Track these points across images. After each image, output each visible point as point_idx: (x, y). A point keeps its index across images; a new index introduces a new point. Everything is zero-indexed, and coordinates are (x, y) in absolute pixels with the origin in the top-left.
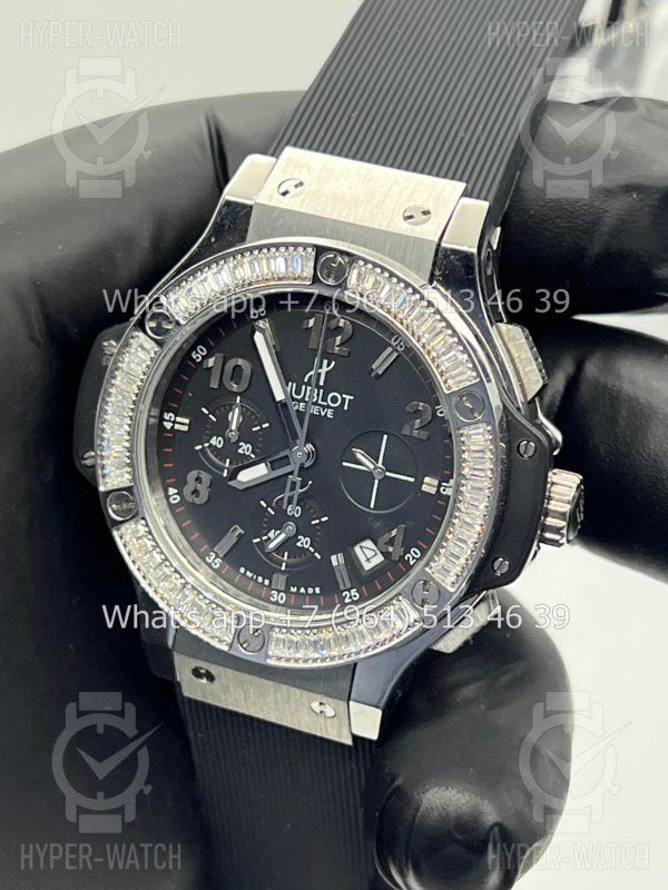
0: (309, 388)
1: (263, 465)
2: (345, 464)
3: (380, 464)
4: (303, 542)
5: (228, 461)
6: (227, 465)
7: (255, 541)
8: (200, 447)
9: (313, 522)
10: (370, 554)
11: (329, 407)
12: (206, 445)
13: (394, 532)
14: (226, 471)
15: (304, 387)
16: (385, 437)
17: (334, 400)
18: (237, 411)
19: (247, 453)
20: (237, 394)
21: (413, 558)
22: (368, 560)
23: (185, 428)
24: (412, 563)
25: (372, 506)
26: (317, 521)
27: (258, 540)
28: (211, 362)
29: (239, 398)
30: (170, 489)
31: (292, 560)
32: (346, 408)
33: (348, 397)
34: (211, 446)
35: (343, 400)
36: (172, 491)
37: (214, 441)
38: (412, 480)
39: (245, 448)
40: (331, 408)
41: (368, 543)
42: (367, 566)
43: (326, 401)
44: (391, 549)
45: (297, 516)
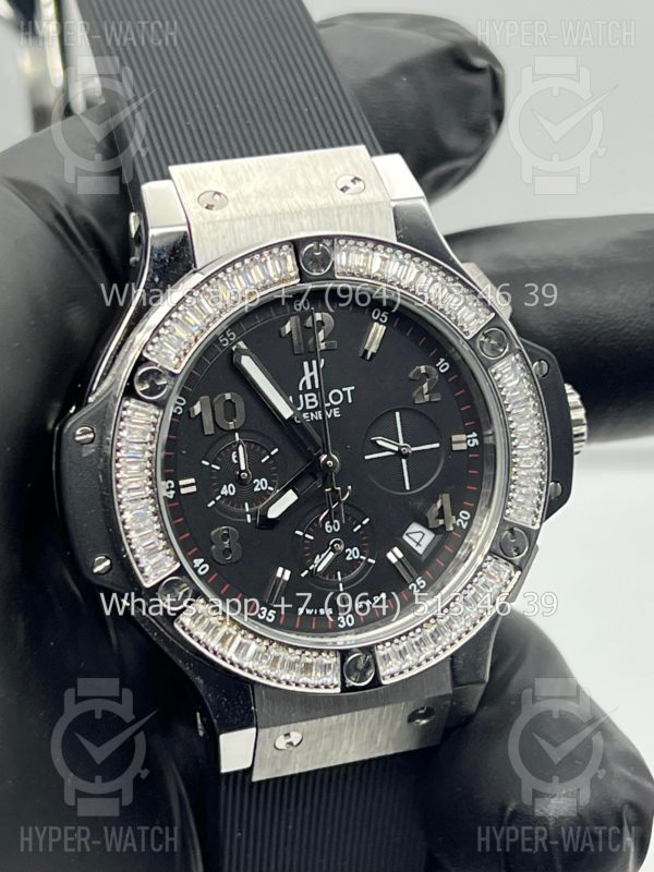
0: (307, 396)
1: (291, 491)
2: (367, 457)
3: (401, 443)
4: (353, 553)
5: (246, 504)
6: (247, 510)
7: (303, 575)
8: (213, 502)
9: (355, 530)
10: (417, 537)
11: (333, 406)
12: (218, 498)
13: (439, 504)
14: (249, 516)
15: (301, 396)
16: (397, 414)
17: (336, 397)
18: (241, 448)
19: (264, 489)
20: (234, 431)
21: (465, 521)
22: (418, 544)
23: (194, 489)
24: (464, 526)
25: (408, 488)
26: (359, 527)
27: (306, 572)
28: (197, 409)
29: (237, 434)
30: (195, 561)
31: (347, 578)
32: (350, 401)
33: (349, 389)
34: (223, 496)
35: (345, 393)
36: (197, 562)
37: (224, 491)
38: (437, 445)
39: (261, 484)
40: (336, 406)
41: (415, 527)
42: (420, 550)
43: (329, 402)
44: (441, 522)
45: (337, 530)
